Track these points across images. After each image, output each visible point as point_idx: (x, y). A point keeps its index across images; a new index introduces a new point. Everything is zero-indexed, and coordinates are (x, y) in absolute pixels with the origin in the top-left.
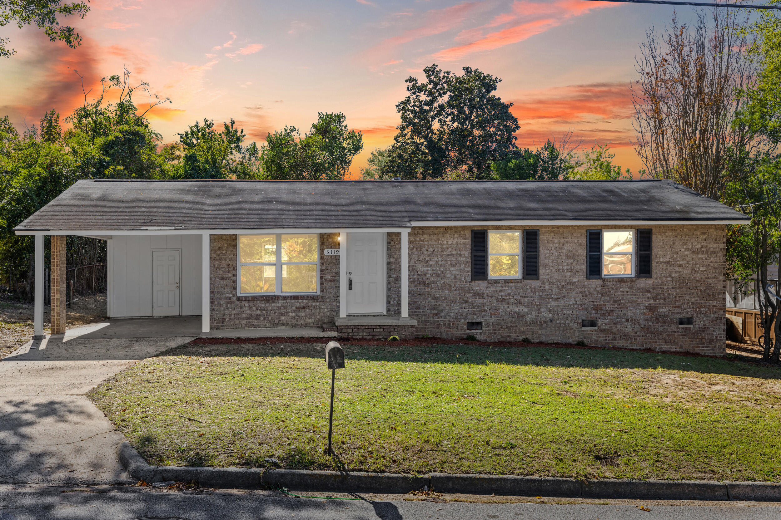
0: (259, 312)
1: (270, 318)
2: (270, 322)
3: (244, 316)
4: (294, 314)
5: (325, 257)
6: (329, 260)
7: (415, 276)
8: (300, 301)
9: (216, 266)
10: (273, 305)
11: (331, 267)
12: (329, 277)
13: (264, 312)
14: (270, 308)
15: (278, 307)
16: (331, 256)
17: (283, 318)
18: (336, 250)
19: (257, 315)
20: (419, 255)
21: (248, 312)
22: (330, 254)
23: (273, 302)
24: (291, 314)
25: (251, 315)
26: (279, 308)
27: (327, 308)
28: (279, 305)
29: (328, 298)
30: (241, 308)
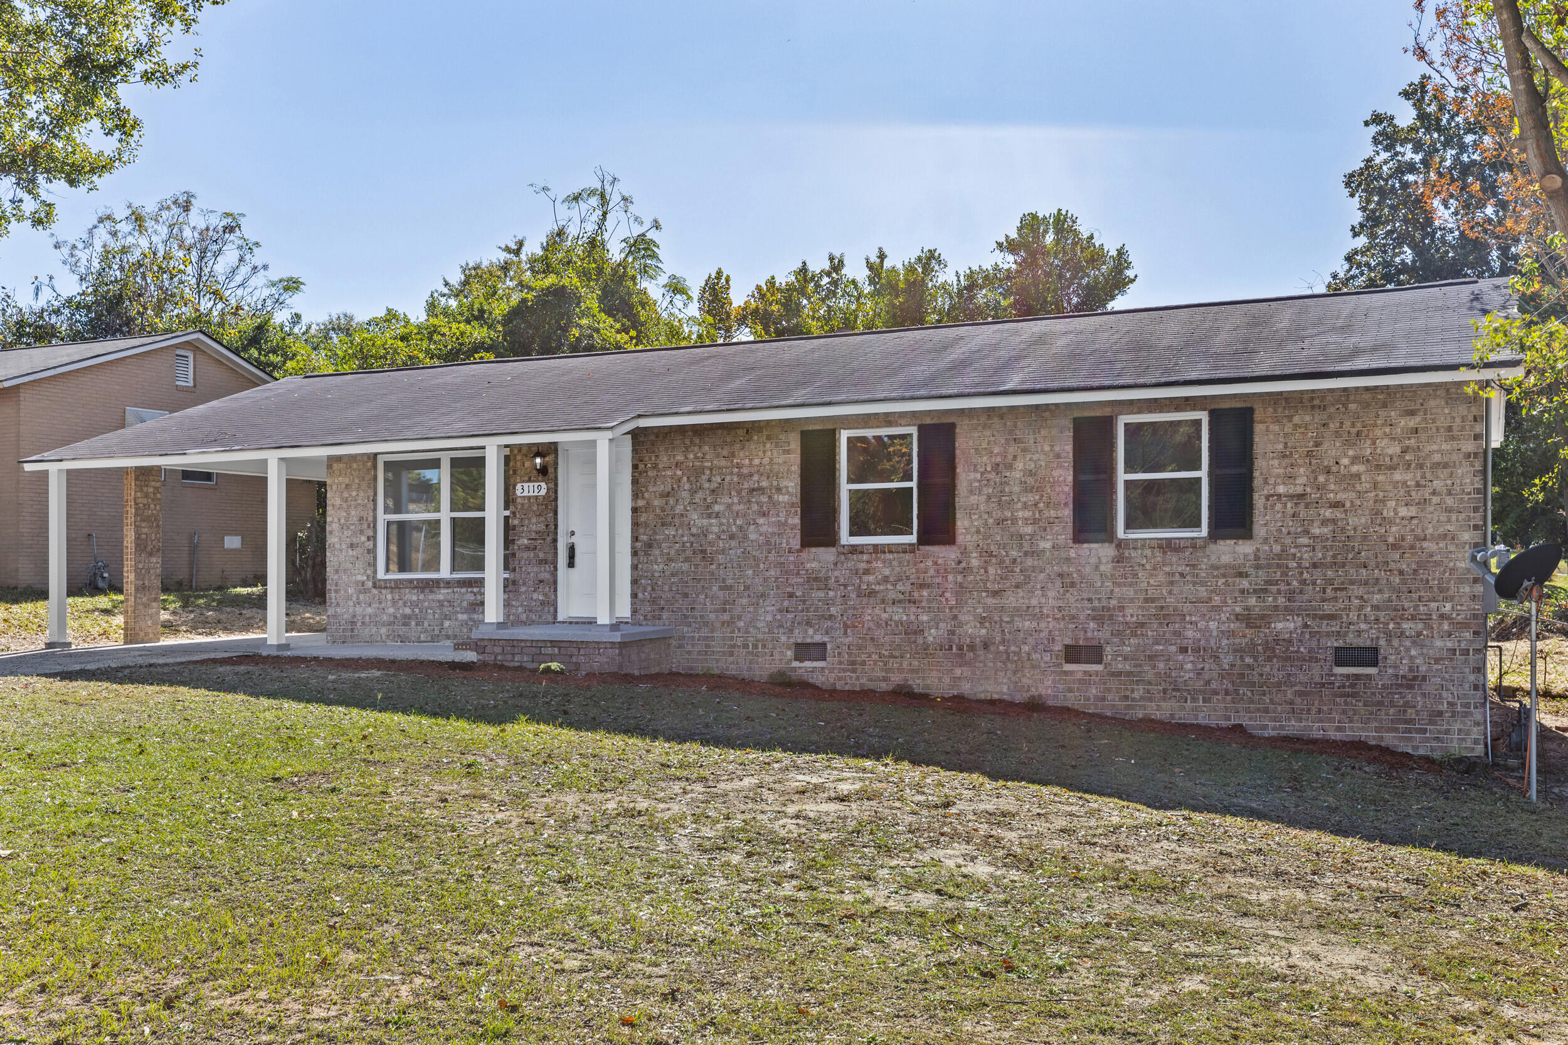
0: (408, 611)
1: (426, 624)
2: (426, 631)
3: (385, 618)
4: (464, 617)
5: (519, 500)
6: (526, 506)
7: (685, 539)
8: (475, 590)
9: (342, 521)
10: (430, 597)
11: (529, 519)
12: (526, 542)
13: (417, 610)
14: (426, 604)
15: (439, 601)
16: (529, 498)
17: (447, 624)
18: (536, 484)
19: (405, 616)
20: (693, 492)
21: (391, 610)
22: (526, 494)
23: (431, 592)
24: (460, 617)
25: (395, 617)
26: (441, 603)
27: (522, 605)
28: (441, 597)
29: (524, 584)
30: (380, 603)
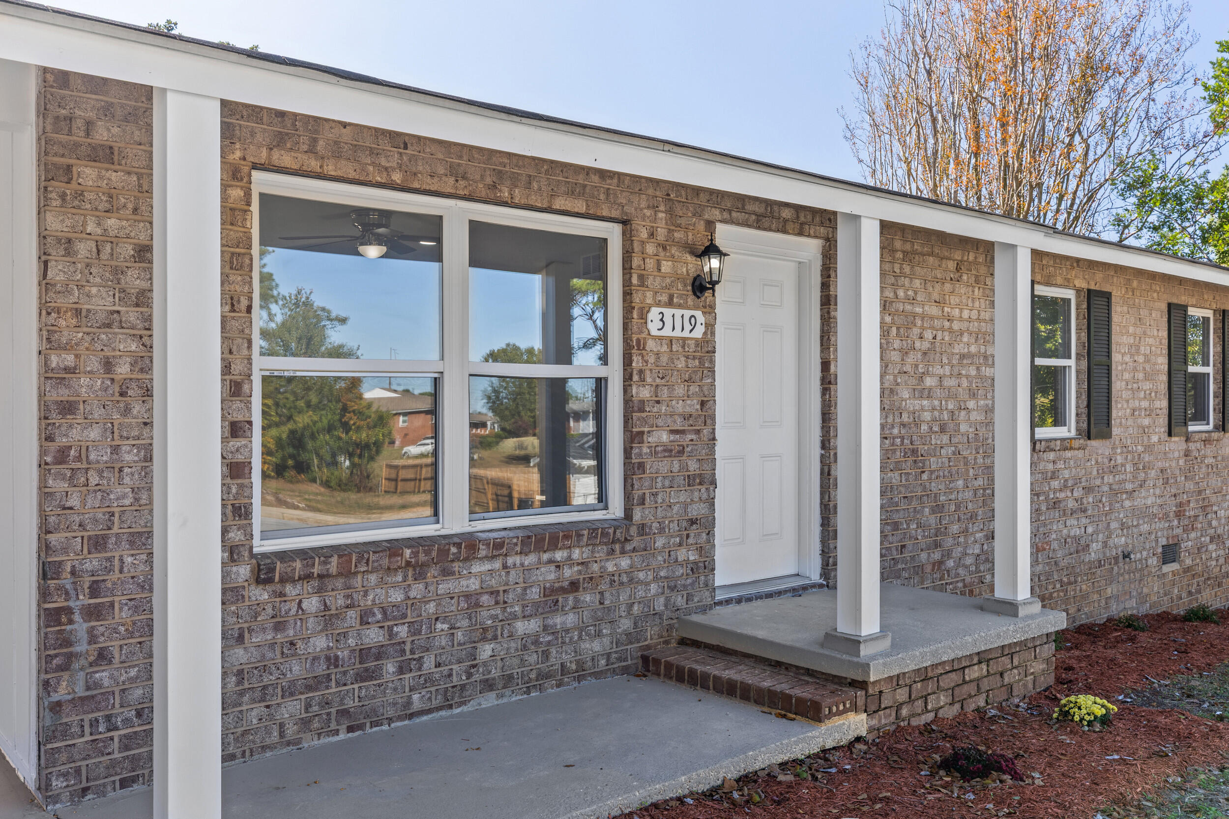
0: (374, 636)
1: (429, 663)
2: (429, 680)
3: (296, 670)
4: (532, 626)
5: (651, 345)
6: (664, 359)
8: (559, 555)
9: (123, 370)
10: (443, 588)
11: (671, 387)
12: (665, 437)
13: (402, 631)
14: (431, 607)
15: (467, 596)
16: (671, 341)
17: (486, 651)
18: (688, 313)
19: (363, 653)
21: (320, 643)
22: (667, 332)
23: (447, 573)
24: (522, 627)
25: (333, 661)
26: (471, 600)
27: (656, 579)
28: (474, 585)
29: (661, 530)
30: (279, 627)
